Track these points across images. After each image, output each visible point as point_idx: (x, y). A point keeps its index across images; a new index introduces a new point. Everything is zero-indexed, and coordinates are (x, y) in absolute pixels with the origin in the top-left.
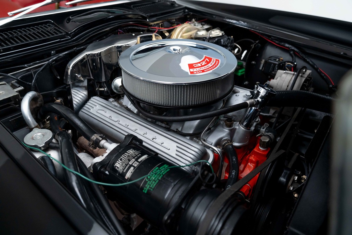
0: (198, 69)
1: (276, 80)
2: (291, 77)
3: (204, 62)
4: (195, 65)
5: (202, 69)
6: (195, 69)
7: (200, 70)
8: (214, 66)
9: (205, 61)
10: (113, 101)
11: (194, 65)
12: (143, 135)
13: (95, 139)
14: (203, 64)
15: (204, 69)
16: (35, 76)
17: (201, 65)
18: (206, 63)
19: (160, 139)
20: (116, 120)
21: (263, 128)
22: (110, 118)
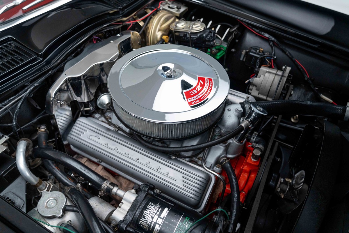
0: (194, 97)
1: (259, 79)
2: (274, 77)
3: (199, 86)
4: (192, 93)
5: (199, 97)
6: (192, 98)
7: (197, 98)
8: (209, 90)
9: (200, 84)
10: (99, 118)
11: (190, 93)
12: (146, 165)
13: (106, 187)
14: (198, 90)
15: (201, 96)
16: (13, 115)
17: (197, 92)
18: (201, 87)
19: (165, 169)
20: (113, 148)
21: (253, 138)
22: (106, 145)
